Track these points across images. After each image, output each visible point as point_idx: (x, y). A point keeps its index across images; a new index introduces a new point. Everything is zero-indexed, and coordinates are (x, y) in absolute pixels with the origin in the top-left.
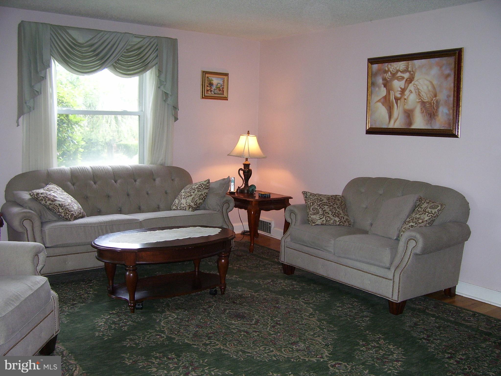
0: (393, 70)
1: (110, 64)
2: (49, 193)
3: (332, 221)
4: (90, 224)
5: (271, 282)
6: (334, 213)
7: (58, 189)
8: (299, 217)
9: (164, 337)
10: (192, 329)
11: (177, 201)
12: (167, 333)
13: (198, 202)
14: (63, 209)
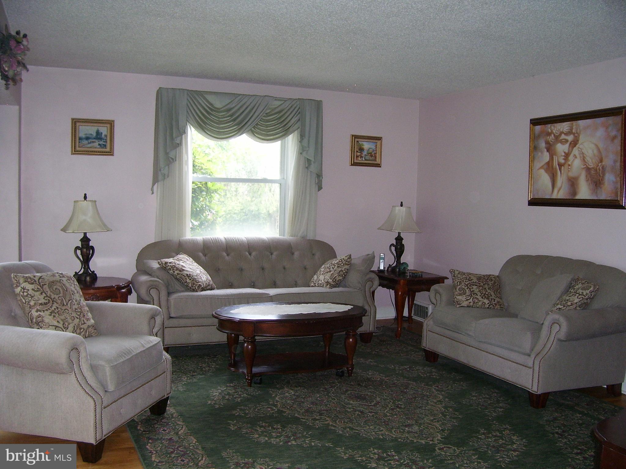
0: (557, 132)
1: (247, 130)
2: (178, 262)
3: (480, 303)
4: (217, 296)
5: (407, 368)
6: (483, 295)
7: (188, 259)
8: (444, 298)
9: (275, 410)
10: (306, 405)
11: (315, 277)
12: (279, 407)
13: (338, 279)
14: (190, 279)
